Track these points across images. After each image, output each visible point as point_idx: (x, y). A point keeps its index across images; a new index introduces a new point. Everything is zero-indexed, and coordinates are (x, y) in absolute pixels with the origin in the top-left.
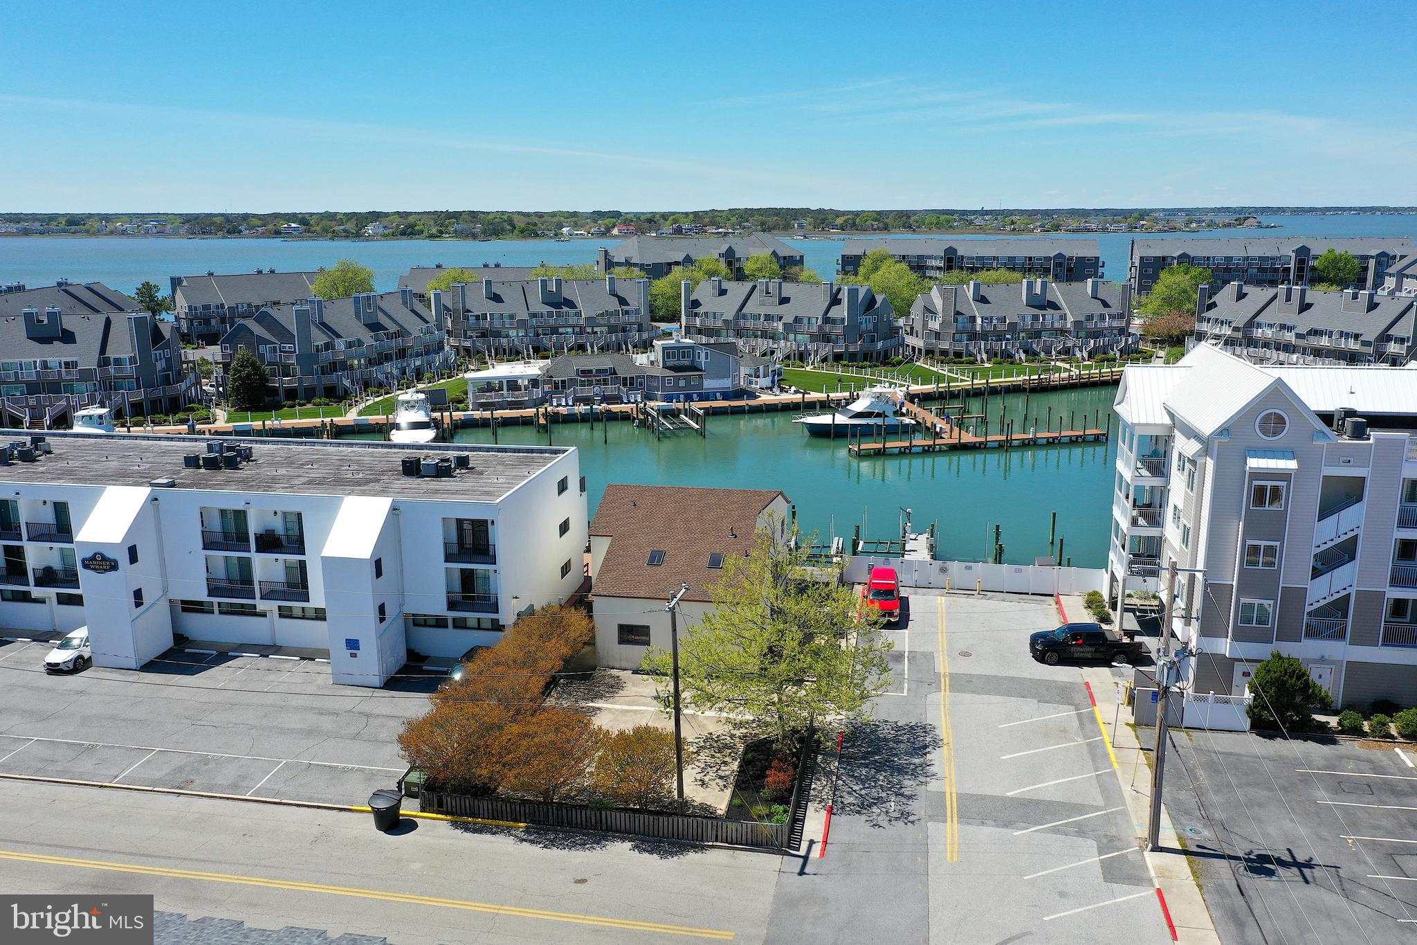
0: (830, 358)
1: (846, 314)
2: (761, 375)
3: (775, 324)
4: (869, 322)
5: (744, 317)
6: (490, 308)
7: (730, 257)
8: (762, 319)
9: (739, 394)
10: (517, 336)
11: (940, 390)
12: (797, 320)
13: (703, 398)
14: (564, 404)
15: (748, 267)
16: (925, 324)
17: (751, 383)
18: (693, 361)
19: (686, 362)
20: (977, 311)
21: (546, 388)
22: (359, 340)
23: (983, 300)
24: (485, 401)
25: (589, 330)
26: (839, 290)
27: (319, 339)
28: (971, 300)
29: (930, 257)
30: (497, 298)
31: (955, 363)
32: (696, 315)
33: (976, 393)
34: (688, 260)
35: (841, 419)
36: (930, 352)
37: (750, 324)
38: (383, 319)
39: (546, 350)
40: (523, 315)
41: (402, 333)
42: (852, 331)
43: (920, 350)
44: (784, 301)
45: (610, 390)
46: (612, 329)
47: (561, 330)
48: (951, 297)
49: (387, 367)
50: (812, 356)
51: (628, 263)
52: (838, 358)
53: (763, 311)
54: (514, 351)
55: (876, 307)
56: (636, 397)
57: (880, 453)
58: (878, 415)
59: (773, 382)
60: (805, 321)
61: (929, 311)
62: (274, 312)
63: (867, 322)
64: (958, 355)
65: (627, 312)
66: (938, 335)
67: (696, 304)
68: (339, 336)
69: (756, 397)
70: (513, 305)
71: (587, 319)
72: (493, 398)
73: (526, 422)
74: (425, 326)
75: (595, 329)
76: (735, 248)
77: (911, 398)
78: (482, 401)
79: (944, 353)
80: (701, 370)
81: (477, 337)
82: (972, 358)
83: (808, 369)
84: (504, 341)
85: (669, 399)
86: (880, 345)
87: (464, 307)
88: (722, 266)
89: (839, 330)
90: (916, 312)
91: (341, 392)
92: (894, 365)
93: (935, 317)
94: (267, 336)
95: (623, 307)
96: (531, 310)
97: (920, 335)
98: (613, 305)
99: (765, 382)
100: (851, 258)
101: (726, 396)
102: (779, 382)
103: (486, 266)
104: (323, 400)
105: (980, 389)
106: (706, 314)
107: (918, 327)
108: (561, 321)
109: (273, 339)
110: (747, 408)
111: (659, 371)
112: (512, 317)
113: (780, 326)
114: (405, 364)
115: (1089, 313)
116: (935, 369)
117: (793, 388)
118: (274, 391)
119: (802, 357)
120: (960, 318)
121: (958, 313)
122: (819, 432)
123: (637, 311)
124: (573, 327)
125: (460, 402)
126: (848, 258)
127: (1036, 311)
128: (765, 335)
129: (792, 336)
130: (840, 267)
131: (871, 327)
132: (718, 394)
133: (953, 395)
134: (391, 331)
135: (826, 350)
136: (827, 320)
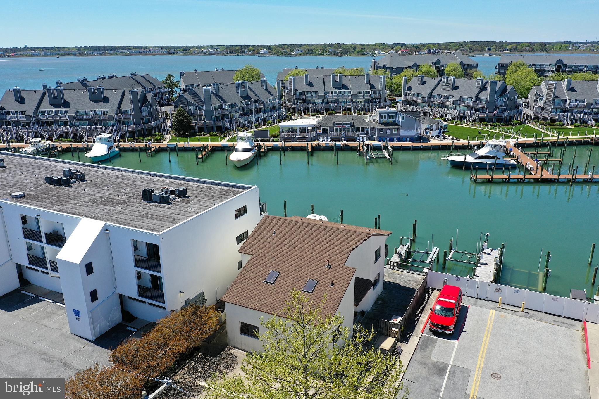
0: (477, 120)
1: (488, 96)
2: (434, 129)
3: (449, 101)
4: (502, 101)
5: (433, 96)
6: (307, 89)
7: (438, 65)
8: (443, 97)
9: (420, 139)
10: (319, 103)
11: (537, 141)
12: (461, 99)
13: (399, 140)
14: (326, 140)
15: (447, 70)
16: (535, 102)
17: (427, 133)
18: (395, 120)
19: (391, 121)
20: (568, 96)
21: (318, 132)
22: (235, 104)
23: (572, 90)
24: (287, 137)
25: (354, 101)
26: (487, 83)
27: (216, 103)
28: (565, 90)
29: (548, 65)
30: (310, 84)
31: (550, 125)
32: (409, 94)
33: (560, 144)
34: (415, 66)
35: (470, 159)
36: (536, 118)
37: (436, 100)
38: (250, 94)
39: (332, 110)
40: (322, 93)
41: (259, 101)
42: (491, 105)
43: (531, 117)
44: (455, 88)
45: (350, 134)
46: (366, 101)
47: (340, 100)
48: (553, 87)
49: (249, 117)
50: (467, 118)
51: (385, 67)
52: (481, 120)
53: (443, 93)
54: (316, 110)
55: (507, 92)
56: (363, 138)
57: (490, 182)
58: (493, 158)
59: (440, 133)
60: (466, 99)
61: (539, 95)
62: (196, 90)
63: (500, 101)
64: (553, 120)
65: (374, 92)
66: (542, 109)
67: (409, 89)
68: (225, 102)
69: (429, 141)
70: (318, 88)
71: (354, 95)
72: (290, 135)
73: (303, 149)
74: (271, 97)
75: (357, 101)
76: (440, 59)
77: (518, 145)
78: (286, 137)
79: (545, 119)
80: (399, 126)
81: (300, 103)
82: (561, 123)
83: (464, 125)
84: (311, 105)
85: (380, 140)
86: (507, 114)
87: (294, 88)
88: (433, 70)
89: (484, 105)
90: (531, 96)
91: (223, 129)
92: (514, 125)
93: (542, 99)
94: (193, 101)
95: (372, 90)
96: (327, 90)
97: (532, 108)
98: (367, 88)
99: (435, 133)
100: (503, 65)
101: (412, 140)
102: (443, 132)
103: (317, 68)
104: (215, 133)
105: (563, 142)
106: (414, 94)
107: (531, 104)
108: (340, 97)
109: (195, 103)
110: (421, 147)
111: (376, 125)
112: (317, 93)
113: (451, 101)
114: (259, 116)
116: (537, 128)
117: (451, 137)
118: (193, 128)
119: (462, 119)
120: (557, 100)
121: (556, 97)
122: (457, 165)
123: (379, 92)
124: (347, 99)
125: (275, 137)
126: (502, 65)
128: (444, 106)
129: (457, 107)
130: (497, 70)
131: (503, 103)
132: (408, 139)
133: (545, 145)
134: (254, 100)
135: (475, 115)
136: (477, 99)
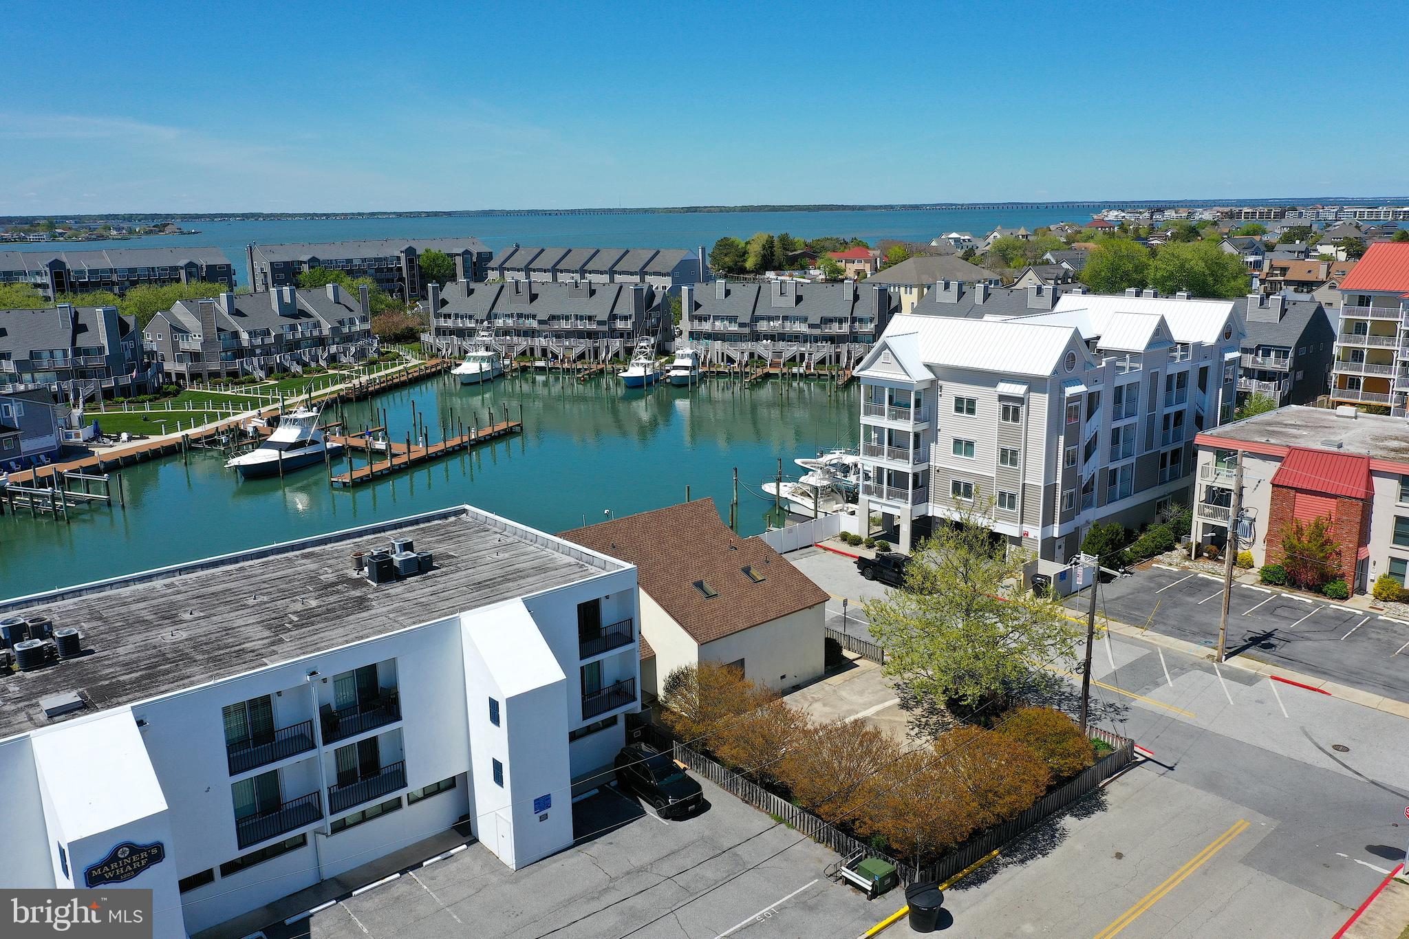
0: (100, 396)
1: (105, 342)
4: (127, 349)
9: (69, 452)
12: (34, 355)
13: (24, 464)
16: (175, 346)
17: (71, 436)
20: (234, 323)
23: (238, 313)
26: (77, 314)
28: (226, 315)
31: (238, 383)
42: (115, 364)
48: (211, 312)
50: (72, 397)
55: (130, 330)
59: (96, 430)
60: (47, 356)
61: (178, 330)
66: (201, 356)
69: (92, 453)
79: (214, 375)
80: (15, 429)
82: (250, 376)
89: (100, 361)
93: (187, 337)
97: (168, 358)
99: (85, 433)
101: (52, 458)
107: (164, 350)
113: (10, 366)
115: (340, 318)
117: (125, 436)
120: (222, 335)
121: (219, 330)
127: (292, 321)
129: (27, 376)
132: (43, 457)
135: (88, 387)
136: (77, 351)
